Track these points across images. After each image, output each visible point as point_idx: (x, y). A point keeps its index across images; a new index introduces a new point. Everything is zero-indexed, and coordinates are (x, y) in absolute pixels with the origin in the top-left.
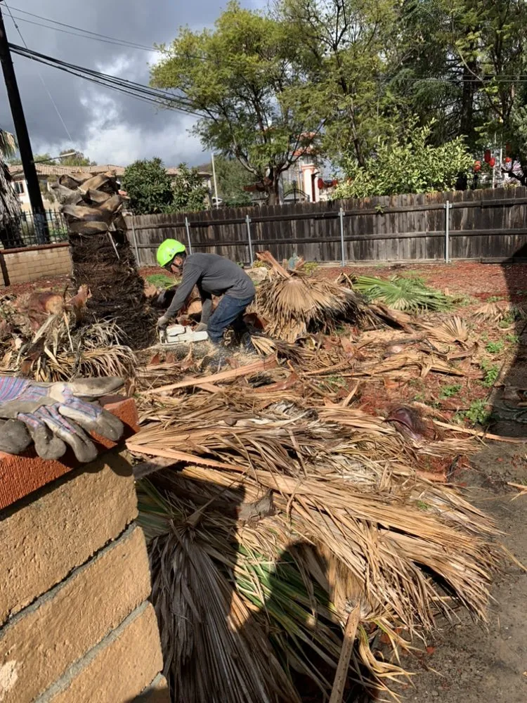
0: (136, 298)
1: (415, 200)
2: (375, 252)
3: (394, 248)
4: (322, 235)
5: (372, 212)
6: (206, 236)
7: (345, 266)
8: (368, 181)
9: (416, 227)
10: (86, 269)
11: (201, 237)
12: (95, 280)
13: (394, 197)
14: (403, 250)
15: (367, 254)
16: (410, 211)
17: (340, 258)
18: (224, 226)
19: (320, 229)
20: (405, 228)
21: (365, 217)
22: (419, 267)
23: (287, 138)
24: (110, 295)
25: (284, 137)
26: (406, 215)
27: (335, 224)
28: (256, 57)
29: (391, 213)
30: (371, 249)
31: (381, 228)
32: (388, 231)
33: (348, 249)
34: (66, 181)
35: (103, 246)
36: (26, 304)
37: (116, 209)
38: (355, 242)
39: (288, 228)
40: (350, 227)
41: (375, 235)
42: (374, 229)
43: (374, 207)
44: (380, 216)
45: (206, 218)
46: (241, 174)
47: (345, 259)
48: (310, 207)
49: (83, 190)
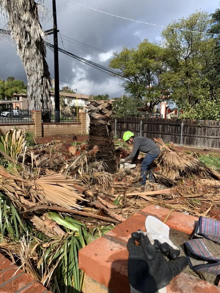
0: (112, 153)
1: (216, 123)
2: (195, 142)
3: (204, 142)
4: (172, 132)
5: (196, 126)
6: (123, 127)
7: (182, 146)
8: (195, 113)
9: (215, 134)
10: (95, 139)
11: (120, 127)
12: (98, 144)
13: (206, 121)
14: (208, 143)
15: (191, 143)
16: (213, 127)
17: (179, 143)
18: (131, 124)
19: (172, 130)
20: (210, 134)
21: (192, 127)
22: (215, 151)
23: (160, 92)
24: (103, 150)
25: (159, 92)
26: (211, 129)
27: (179, 128)
28: (153, 60)
29: (205, 127)
30: (194, 141)
31: (199, 132)
32: (202, 134)
33: (184, 140)
34: (94, 103)
35: (103, 131)
36: (60, 147)
37: (110, 117)
38: (187, 137)
39: (158, 128)
40: (186, 131)
41: (196, 135)
42: (196, 133)
43: (197, 124)
44: (199, 128)
45: (124, 120)
46: (132, 103)
47: (182, 143)
48: (169, 120)
49: (100, 108)
